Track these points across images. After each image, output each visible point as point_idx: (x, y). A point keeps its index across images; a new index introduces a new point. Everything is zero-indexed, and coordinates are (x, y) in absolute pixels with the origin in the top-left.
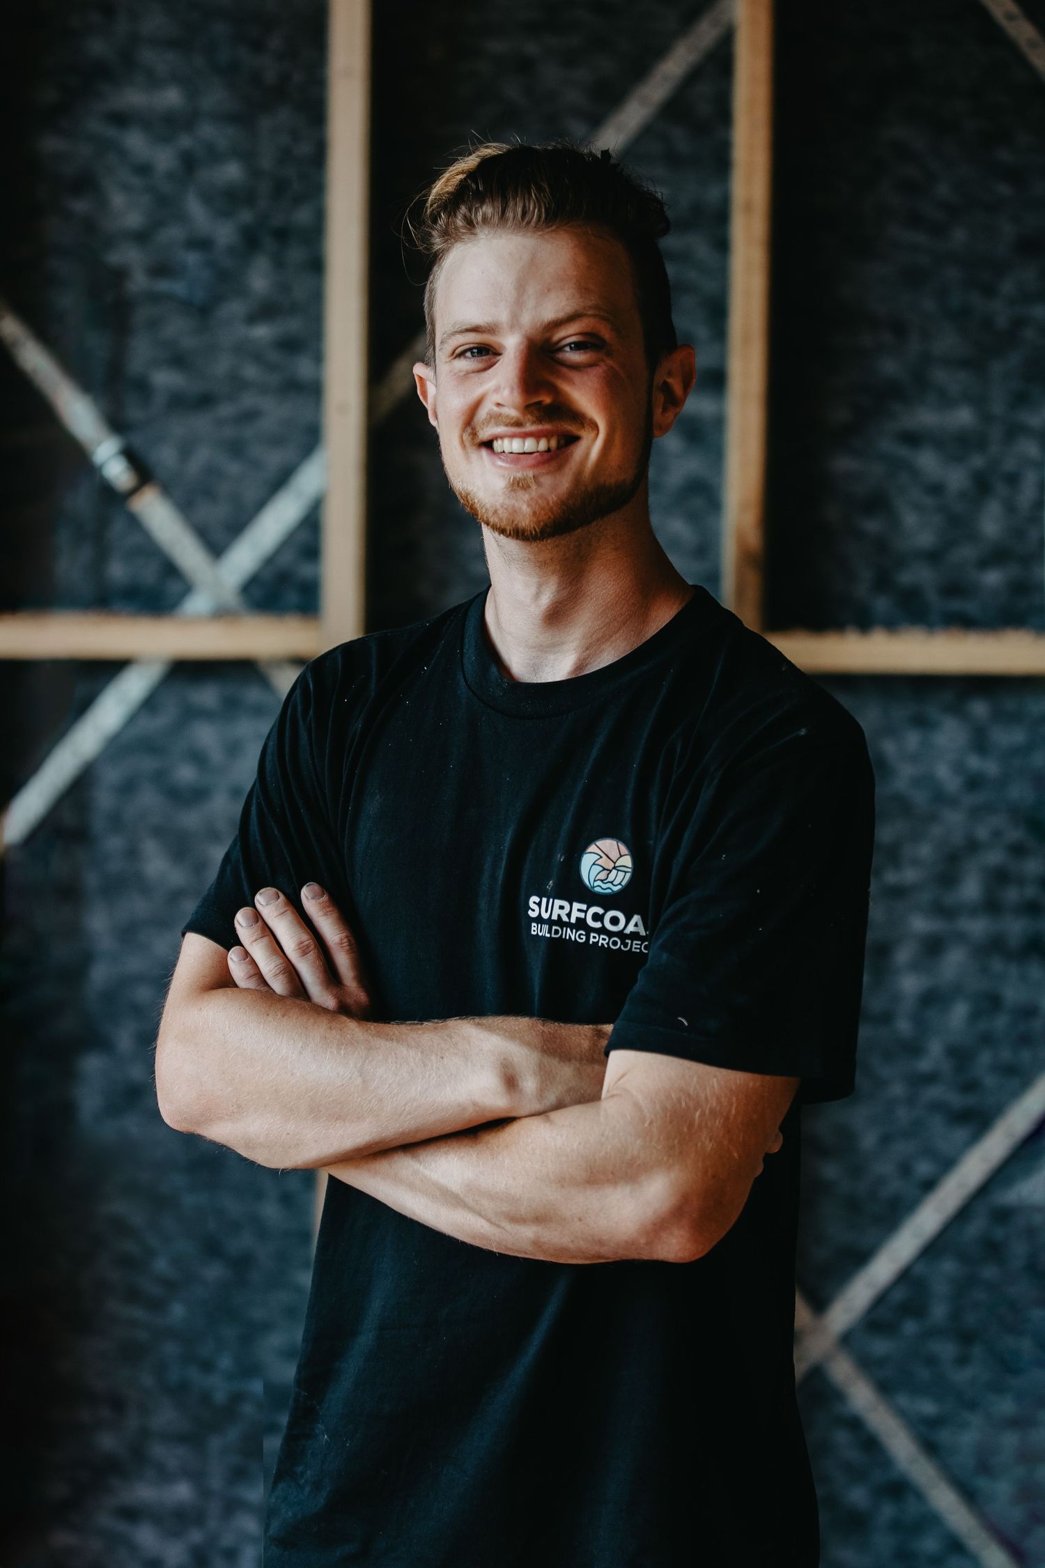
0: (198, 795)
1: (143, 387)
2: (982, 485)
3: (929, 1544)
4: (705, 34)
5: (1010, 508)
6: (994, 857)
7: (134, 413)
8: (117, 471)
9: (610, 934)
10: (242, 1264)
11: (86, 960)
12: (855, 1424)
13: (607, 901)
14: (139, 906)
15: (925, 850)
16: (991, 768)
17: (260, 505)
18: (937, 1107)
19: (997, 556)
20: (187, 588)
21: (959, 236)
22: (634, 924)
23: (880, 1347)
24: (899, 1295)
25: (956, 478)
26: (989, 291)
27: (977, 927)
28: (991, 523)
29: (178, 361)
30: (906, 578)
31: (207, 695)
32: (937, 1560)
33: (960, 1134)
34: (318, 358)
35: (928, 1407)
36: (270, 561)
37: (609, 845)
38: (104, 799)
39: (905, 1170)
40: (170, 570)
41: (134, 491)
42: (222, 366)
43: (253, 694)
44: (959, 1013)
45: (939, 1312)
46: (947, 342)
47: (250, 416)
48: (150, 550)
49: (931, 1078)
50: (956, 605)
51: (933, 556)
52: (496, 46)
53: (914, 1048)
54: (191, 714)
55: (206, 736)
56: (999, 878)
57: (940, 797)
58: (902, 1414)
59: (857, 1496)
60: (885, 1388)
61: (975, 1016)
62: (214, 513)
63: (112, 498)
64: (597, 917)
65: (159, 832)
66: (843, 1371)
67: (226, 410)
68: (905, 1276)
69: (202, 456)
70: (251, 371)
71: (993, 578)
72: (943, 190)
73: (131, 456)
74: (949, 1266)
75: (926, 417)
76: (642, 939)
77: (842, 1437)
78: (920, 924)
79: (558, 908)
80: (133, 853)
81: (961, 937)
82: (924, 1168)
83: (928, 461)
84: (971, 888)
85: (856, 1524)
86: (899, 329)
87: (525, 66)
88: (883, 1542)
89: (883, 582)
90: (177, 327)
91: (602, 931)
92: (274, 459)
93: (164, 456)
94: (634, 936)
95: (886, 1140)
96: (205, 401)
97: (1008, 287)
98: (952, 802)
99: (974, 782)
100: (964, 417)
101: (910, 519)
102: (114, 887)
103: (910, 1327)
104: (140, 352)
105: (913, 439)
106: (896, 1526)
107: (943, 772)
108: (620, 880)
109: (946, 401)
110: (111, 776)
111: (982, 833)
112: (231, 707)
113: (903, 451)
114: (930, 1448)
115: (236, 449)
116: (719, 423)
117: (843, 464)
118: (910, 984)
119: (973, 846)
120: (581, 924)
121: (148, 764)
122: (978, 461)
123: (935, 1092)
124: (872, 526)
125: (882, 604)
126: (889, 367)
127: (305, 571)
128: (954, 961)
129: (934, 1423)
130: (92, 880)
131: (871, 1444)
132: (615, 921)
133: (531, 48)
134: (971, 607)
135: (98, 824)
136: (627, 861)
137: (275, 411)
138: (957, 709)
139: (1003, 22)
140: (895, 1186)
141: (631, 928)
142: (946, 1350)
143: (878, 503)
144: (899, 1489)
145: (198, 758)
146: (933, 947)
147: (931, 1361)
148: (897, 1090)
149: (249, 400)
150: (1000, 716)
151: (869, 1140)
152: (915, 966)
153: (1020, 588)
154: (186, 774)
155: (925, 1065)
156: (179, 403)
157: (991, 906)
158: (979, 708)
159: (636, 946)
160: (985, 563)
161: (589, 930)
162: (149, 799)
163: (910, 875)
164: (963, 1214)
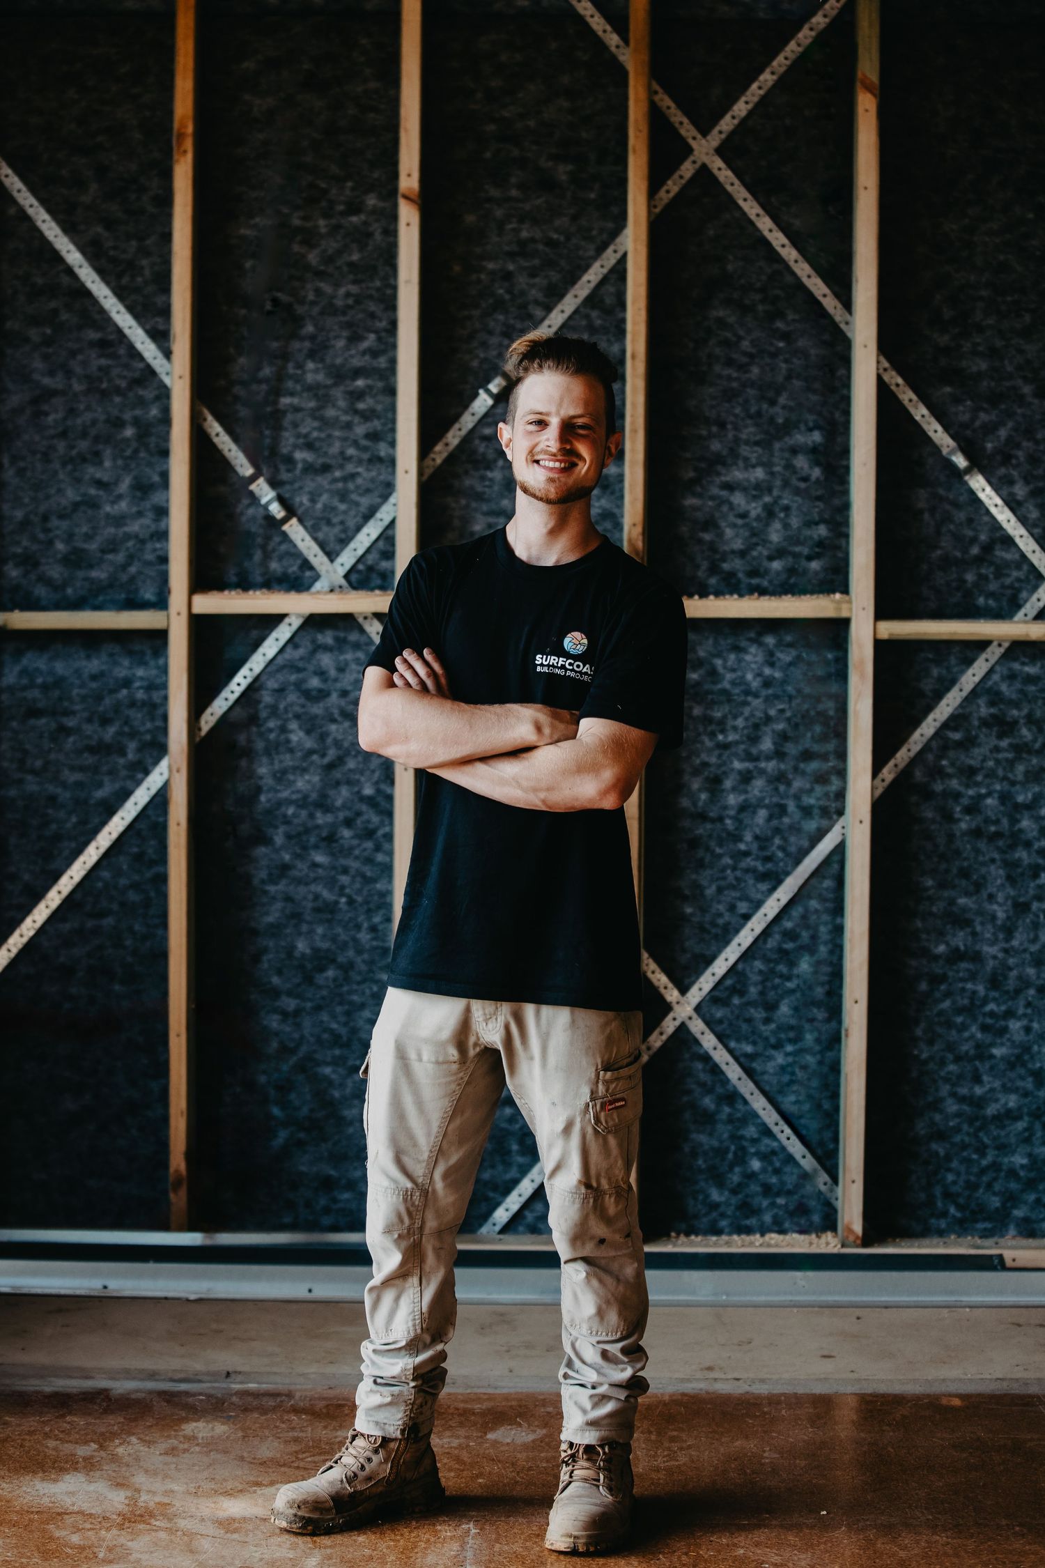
0: (322, 694)
1: (289, 460)
2: (770, 513)
3: (751, 1131)
4: (609, 258)
5: (786, 526)
6: (780, 726)
7: (285, 476)
8: (276, 510)
9: (576, 672)
10: (348, 967)
11: (259, 790)
12: (706, 1058)
13: (576, 658)
14: (288, 760)
15: (740, 722)
16: (778, 675)
17: (358, 529)
18: (747, 871)
19: (779, 553)
20: (317, 577)
21: (755, 370)
22: (586, 669)
23: (719, 1014)
24: (729, 982)
25: (755, 509)
26: (773, 403)
27: (771, 766)
28: (775, 535)
29: (310, 446)
30: (726, 566)
31: (327, 638)
32: (754, 1141)
33: (764, 887)
34: (393, 444)
35: (749, 1049)
36: (360, 559)
37: (577, 634)
38: (267, 698)
39: (732, 908)
40: (306, 565)
41: (285, 520)
42: (335, 449)
43: (353, 637)
44: (762, 814)
45: (753, 991)
46: (749, 432)
47: (353, 476)
48: (296, 554)
49: (746, 854)
50: (755, 581)
51: (742, 554)
52: (491, 266)
53: (738, 838)
54: (317, 648)
55: (326, 660)
56: (783, 737)
57: (748, 692)
58: (731, 1051)
59: (708, 1102)
60: (721, 1037)
61: (770, 818)
62: (330, 533)
63: (273, 524)
64: (570, 664)
65: (297, 717)
66: (697, 1026)
67: (338, 474)
68: (732, 970)
69: (325, 498)
70: (351, 451)
71: (776, 565)
72: (745, 344)
73: (281, 499)
74: (758, 964)
75: (738, 475)
76: (589, 675)
77: (699, 1066)
78: (737, 765)
79: (553, 660)
80: (283, 729)
81: (762, 772)
82: (743, 907)
83: (738, 499)
84: (767, 744)
85: (707, 1119)
86: (722, 425)
87: (508, 276)
88: (724, 1131)
89: (714, 569)
90: (308, 426)
91: (572, 670)
92: (365, 501)
93: (303, 500)
94: (586, 673)
95: (720, 890)
96: (326, 468)
97: (782, 400)
98: (756, 696)
99: (767, 683)
100: (759, 473)
101: (729, 532)
102: (272, 750)
103: (736, 1001)
104: (288, 440)
105: (730, 487)
106: (730, 1120)
107: (749, 677)
108: (580, 649)
109: (749, 466)
110: (272, 684)
111: (772, 712)
112: (341, 644)
113: (724, 493)
114: (749, 1073)
115: (343, 496)
116: (620, 478)
117: (690, 501)
118: (732, 800)
119: (768, 719)
120: (563, 667)
121: (293, 678)
122: (767, 499)
123: (749, 862)
124: (707, 537)
125: (713, 581)
126: (716, 446)
127: (384, 565)
128: (759, 784)
129: (752, 1057)
130: (260, 745)
131: (715, 1070)
132: (578, 666)
133: (511, 267)
134: (765, 583)
135: (263, 714)
136: (585, 641)
137: (366, 474)
138: (757, 641)
139: (779, 249)
140: (727, 917)
141: (585, 670)
142: (758, 1014)
143: (710, 524)
144: (733, 1097)
145: (322, 674)
146: (746, 778)
147: (749, 1021)
148: (727, 860)
149: (350, 468)
150: (780, 644)
151: (710, 891)
152: (734, 789)
153: (791, 571)
154: (315, 682)
155: (742, 847)
156: (309, 469)
157: (779, 754)
158: (770, 640)
159: (586, 678)
160: (771, 558)
161: (566, 670)
162: (292, 697)
163: (732, 737)
164: (766, 933)
